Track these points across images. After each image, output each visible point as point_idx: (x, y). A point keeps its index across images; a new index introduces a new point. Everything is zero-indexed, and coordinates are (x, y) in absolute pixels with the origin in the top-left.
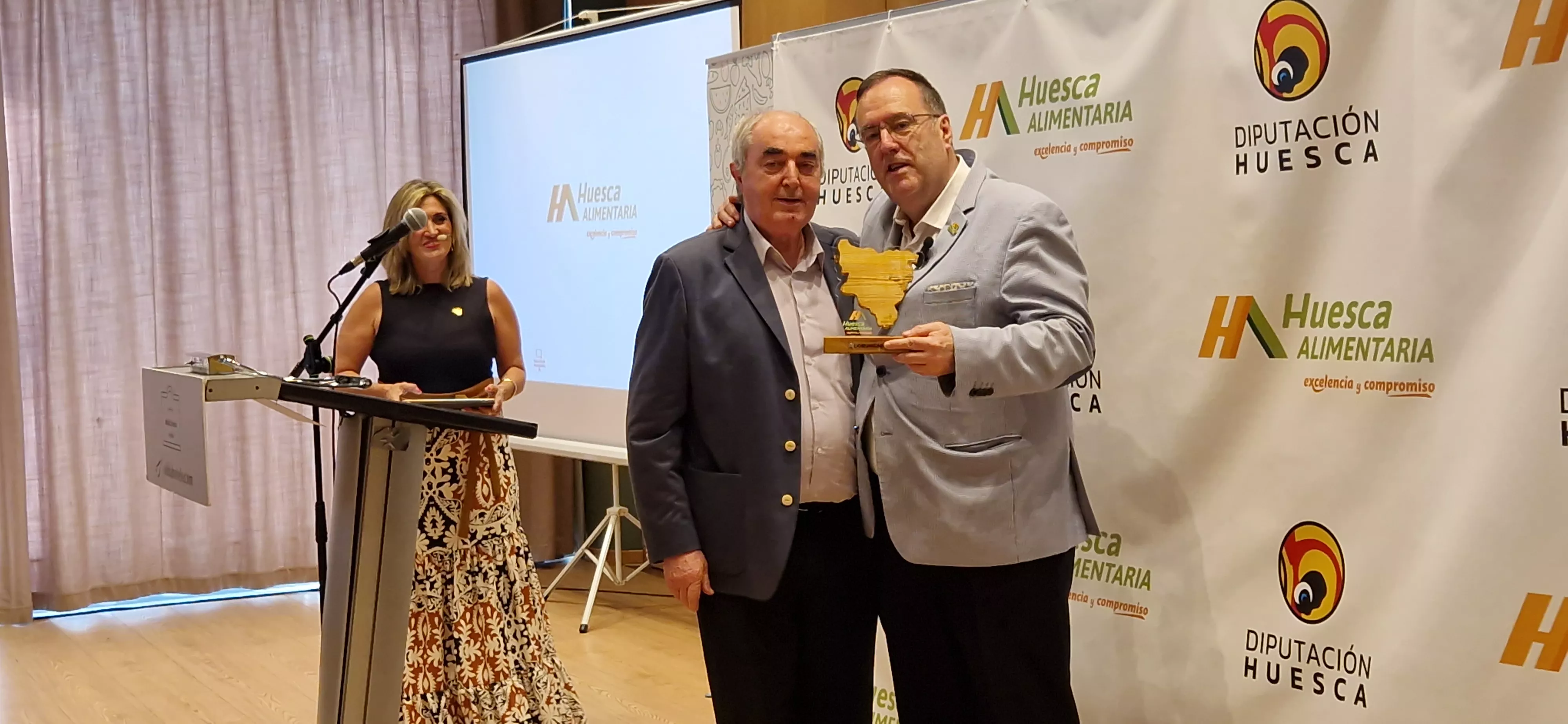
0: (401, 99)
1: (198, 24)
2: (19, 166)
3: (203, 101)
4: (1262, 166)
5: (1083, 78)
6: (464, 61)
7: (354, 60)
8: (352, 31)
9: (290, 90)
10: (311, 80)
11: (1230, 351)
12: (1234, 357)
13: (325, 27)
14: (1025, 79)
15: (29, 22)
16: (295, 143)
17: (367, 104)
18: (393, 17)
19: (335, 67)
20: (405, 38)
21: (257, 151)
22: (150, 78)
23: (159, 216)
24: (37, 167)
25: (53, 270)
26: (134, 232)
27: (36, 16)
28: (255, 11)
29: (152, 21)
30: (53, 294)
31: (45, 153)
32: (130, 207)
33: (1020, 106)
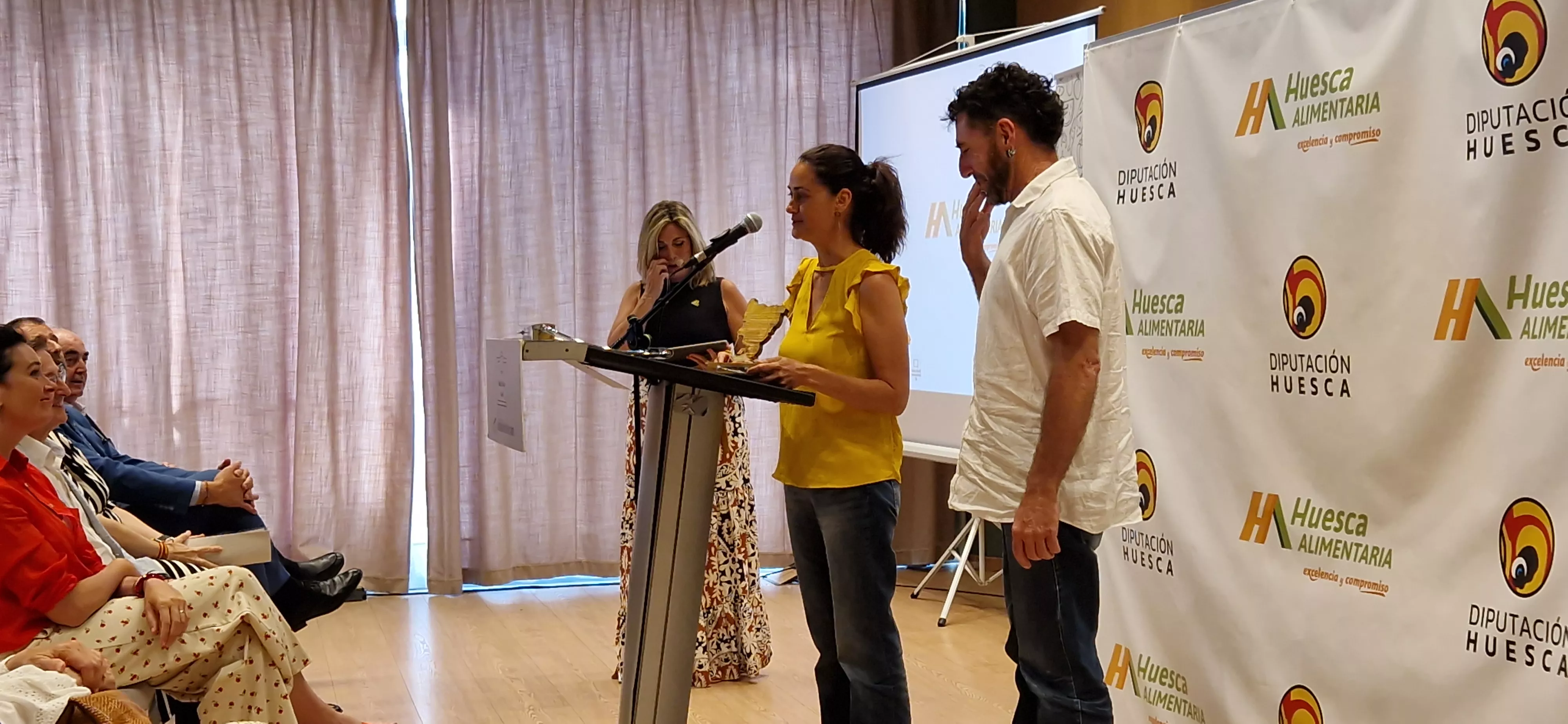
0: (801, 124)
1: (619, 55)
2: (462, 185)
3: (622, 126)
4: (1488, 151)
5: (1339, 72)
6: (859, 87)
8: (758, 60)
9: (699, 115)
11: (1461, 334)
12: (1463, 339)
13: (733, 57)
14: (1291, 75)
15: (473, 55)
16: (702, 164)
17: (770, 129)
18: (796, 46)
19: (741, 95)
20: (806, 67)
21: (669, 172)
22: (576, 104)
23: (581, 231)
24: (476, 185)
25: (487, 278)
26: (558, 245)
27: (479, 50)
28: (670, 43)
29: (578, 53)
30: (486, 299)
31: (483, 173)
32: (556, 223)
33: (1287, 101)
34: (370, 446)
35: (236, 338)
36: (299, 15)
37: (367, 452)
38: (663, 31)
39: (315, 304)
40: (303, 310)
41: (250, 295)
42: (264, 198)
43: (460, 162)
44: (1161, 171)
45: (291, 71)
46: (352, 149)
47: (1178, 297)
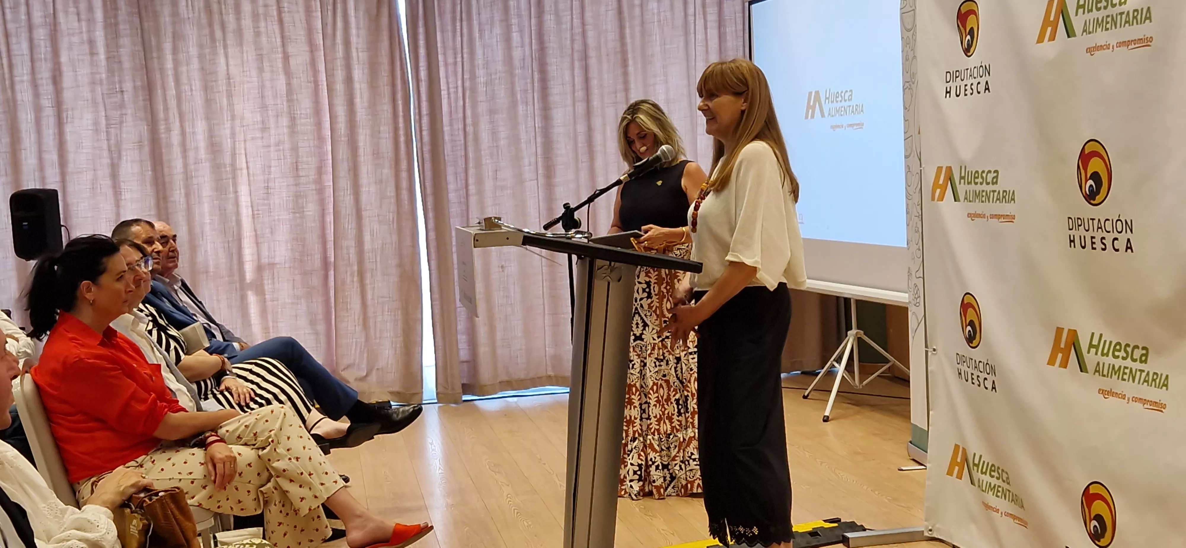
0: (706, 35)
2: (448, 94)
3: (569, 43)
6: (750, 3)
7: (672, 7)
9: (628, 33)
10: (642, 24)
16: (631, 69)
17: (682, 40)
19: (659, 14)
21: (605, 76)
22: (533, 28)
23: (540, 125)
24: (460, 94)
25: (471, 164)
26: (523, 137)
30: (471, 181)
31: (465, 84)
32: (521, 120)
33: (1077, 15)
34: (390, 295)
35: (288, 217)
37: (388, 300)
39: (344, 189)
40: (336, 195)
41: (297, 185)
42: (303, 112)
43: (447, 77)
44: (978, 72)
45: (319, 14)
46: (366, 71)
47: (995, 172)
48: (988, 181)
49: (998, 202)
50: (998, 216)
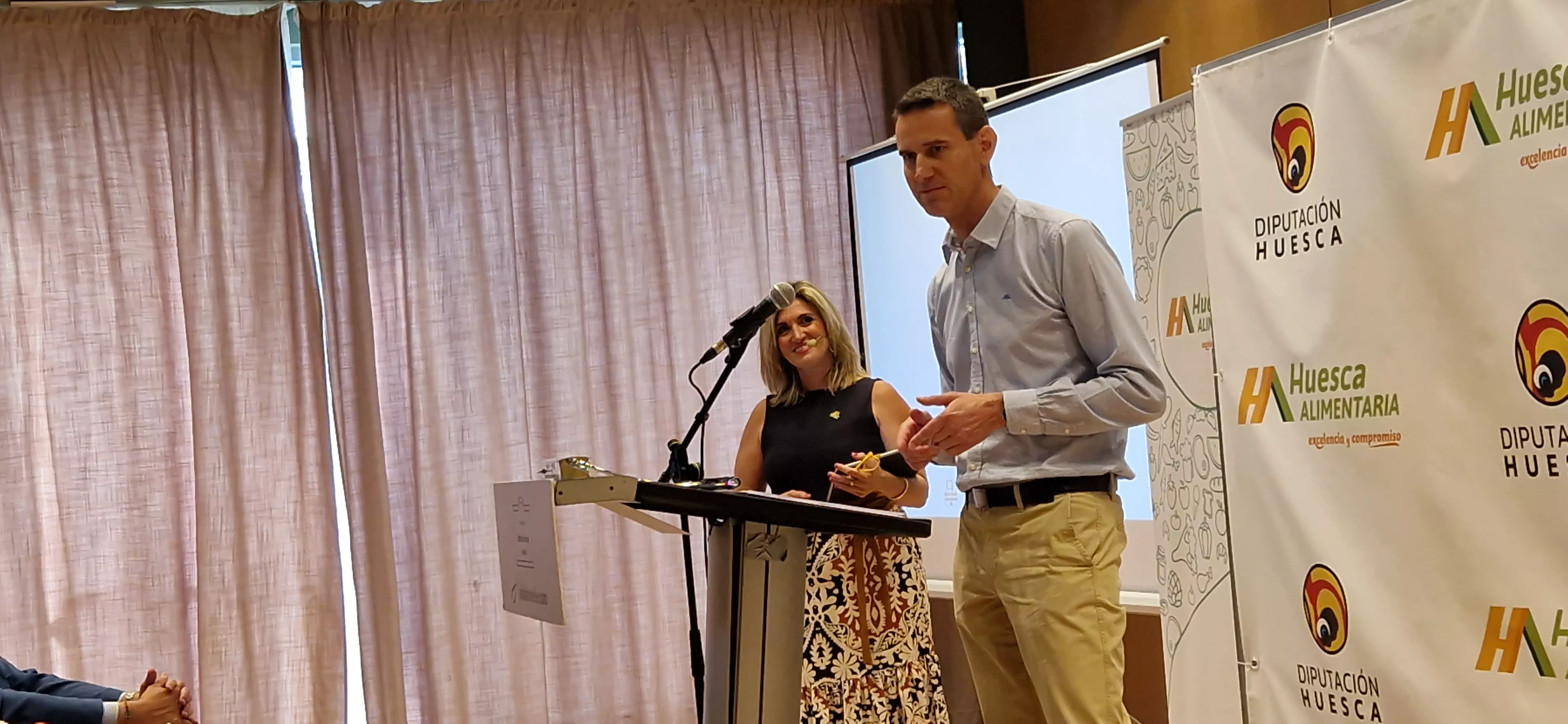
0: (783, 211)
1: (563, 144)
2: (383, 310)
3: (572, 227)
6: (850, 163)
7: (730, 170)
8: (727, 140)
9: (663, 209)
10: (685, 196)
13: (698, 137)
14: (1502, 76)
15: (388, 155)
16: (670, 266)
17: (747, 219)
18: (771, 121)
19: (710, 182)
20: (784, 143)
21: (631, 279)
22: (515, 206)
23: (530, 357)
24: (402, 310)
25: (422, 421)
26: (504, 375)
27: (395, 149)
28: (621, 125)
29: (514, 145)
30: (422, 447)
31: (409, 294)
32: (500, 347)
33: (1499, 108)
34: (290, 636)
35: (119, 516)
36: (176, 121)
37: (288, 645)
38: (611, 113)
39: (215, 468)
40: (201, 477)
41: (134, 463)
42: (145, 344)
43: (379, 284)
44: (1317, 214)
45: (170, 189)
46: (248, 277)
47: (1357, 368)
48: (1346, 383)
49: (1367, 414)
50: (1368, 438)
